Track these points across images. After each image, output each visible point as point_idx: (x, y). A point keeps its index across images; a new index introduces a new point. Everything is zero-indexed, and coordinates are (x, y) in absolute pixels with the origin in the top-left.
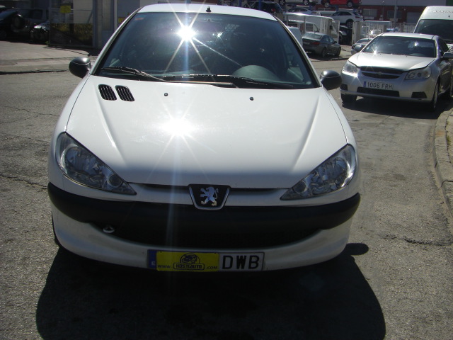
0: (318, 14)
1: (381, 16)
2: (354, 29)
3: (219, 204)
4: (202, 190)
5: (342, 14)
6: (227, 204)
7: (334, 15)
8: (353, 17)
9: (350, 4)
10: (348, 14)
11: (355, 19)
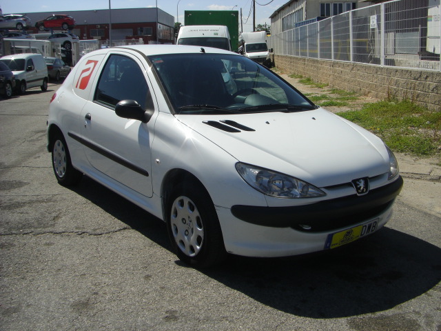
0: (33, 38)
1: (85, 35)
2: (74, 50)
3: (367, 190)
4: (358, 183)
5: (58, 36)
6: (371, 189)
7: (50, 38)
8: (69, 38)
9: (65, 26)
10: (65, 36)
11: (72, 41)
